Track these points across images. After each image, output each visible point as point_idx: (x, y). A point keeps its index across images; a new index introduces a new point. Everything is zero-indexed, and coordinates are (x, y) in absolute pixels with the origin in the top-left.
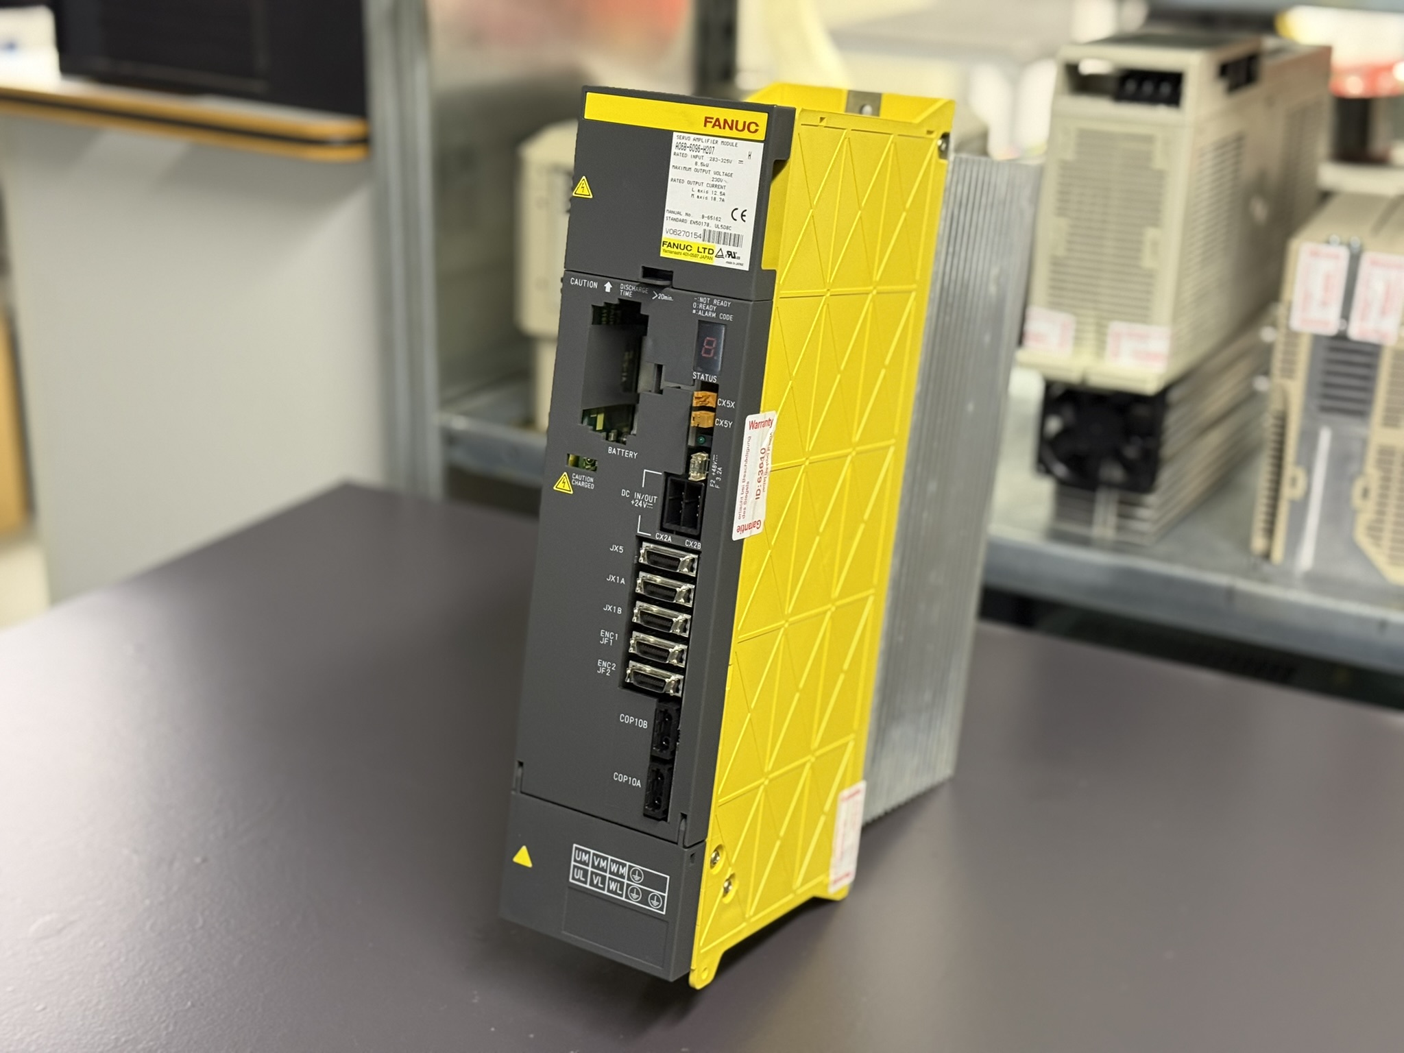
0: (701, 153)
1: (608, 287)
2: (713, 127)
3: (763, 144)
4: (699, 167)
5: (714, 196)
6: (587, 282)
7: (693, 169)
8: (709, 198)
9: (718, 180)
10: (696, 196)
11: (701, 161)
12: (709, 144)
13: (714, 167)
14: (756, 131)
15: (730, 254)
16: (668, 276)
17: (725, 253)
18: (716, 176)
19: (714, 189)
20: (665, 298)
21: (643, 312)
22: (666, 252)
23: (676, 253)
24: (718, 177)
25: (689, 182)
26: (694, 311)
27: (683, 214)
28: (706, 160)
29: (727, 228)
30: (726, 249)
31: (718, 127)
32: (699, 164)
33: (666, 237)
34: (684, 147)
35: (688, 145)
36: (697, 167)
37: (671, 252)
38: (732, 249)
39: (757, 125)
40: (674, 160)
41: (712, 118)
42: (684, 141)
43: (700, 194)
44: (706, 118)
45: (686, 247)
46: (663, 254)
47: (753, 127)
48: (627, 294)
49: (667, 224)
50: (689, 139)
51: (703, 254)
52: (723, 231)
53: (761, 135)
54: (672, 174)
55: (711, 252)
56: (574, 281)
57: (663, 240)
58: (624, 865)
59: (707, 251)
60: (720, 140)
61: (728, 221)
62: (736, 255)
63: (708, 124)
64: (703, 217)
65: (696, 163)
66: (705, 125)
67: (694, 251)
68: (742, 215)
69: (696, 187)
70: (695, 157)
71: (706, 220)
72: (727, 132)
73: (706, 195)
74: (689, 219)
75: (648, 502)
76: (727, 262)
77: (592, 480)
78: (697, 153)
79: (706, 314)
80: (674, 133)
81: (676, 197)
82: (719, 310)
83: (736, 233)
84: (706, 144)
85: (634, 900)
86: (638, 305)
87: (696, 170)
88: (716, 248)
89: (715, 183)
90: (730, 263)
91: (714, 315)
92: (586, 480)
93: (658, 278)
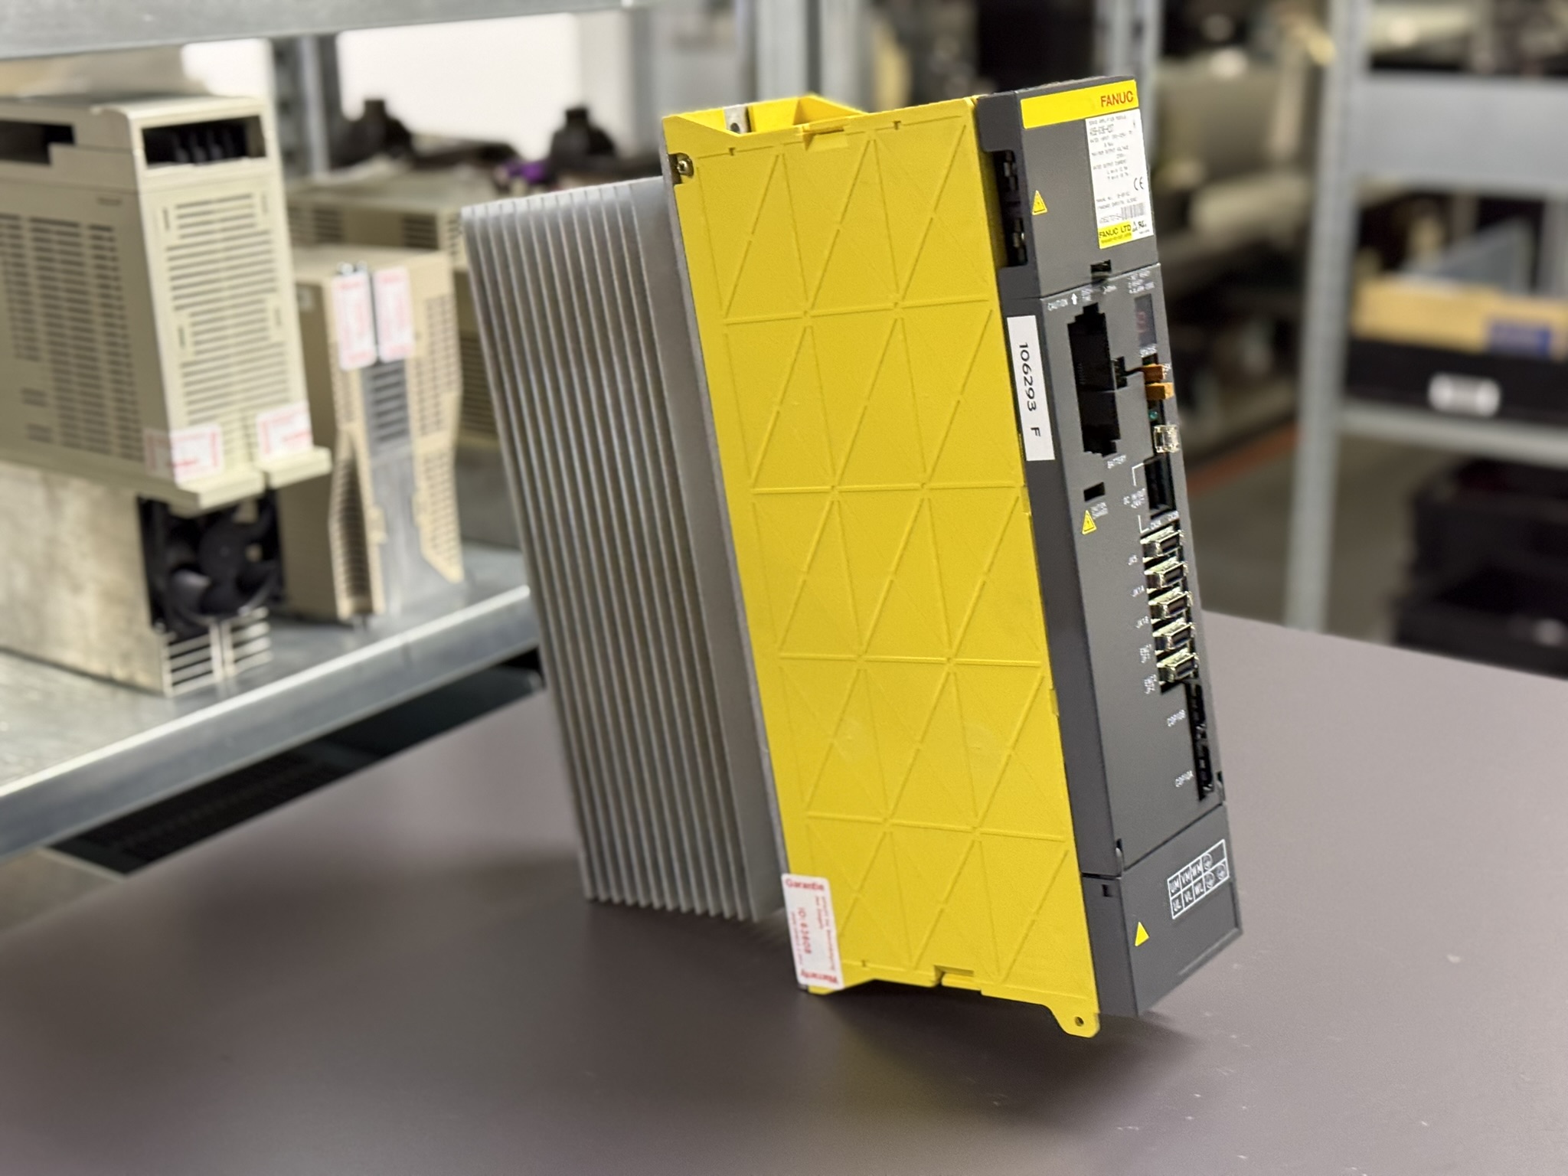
0: (1107, 134)
1: (1074, 298)
2: (1108, 105)
4: (1108, 148)
5: (1121, 173)
6: (1059, 303)
7: (1104, 152)
8: (1119, 176)
9: (1120, 156)
10: (1111, 178)
11: (1108, 141)
12: (1110, 122)
13: (1116, 144)
14: (1132, 99)
15: (1140, 224)
16: (1106, 267)
17: (1137, 225)
18: (1119, 152)
19: (1121, 165)
20: (1112, 288)
21: (1101, 311)
22: (1106, 241)
23: (1109, 241)
25: (1104, 166)
26: (1131, 292)
27: (1106, 199)
28: (1110, 140)
29: (1134, 200)
30: (1137, 221)
31: (1110, 105)
32: (1107, 144)
33: (1101, 227)
34: (1095, 131)
35: (1097, 129)
36: (1106, 149)
38: (1141, 219)
39: (1132, 93)
40: (1093, 148)
41: (1105, 97)
42: (1093, 126)
43: (1114, 175)
44: (1102, 98)
45: (1114, 232)
46: (1102, 246)
48: (1088, 299)
49: (1100, 214)
50: (1096, 122)
51: (1125, 233)
52: (1132, 204)
54: (1093, 161)
55: (1129, 228)
56: (1050, 307)
57: (1099, 232)
58: (1198, 863)
59: (1126, 228)
60: (1115, 116)
61: (1133, 192)
62: (1144, 224)
63: (1104, 103)
64: (1119, 196)
65: (1105, 145)
67: (1119, 232)
68: (1141, 183)
69: (1109, 169)
70: (1104, 139)
71: (1121, 198)
72: (1116, 107)
74: (1111, 202)
75: (1139, 497)
76: (1140, 233)
77: (1104, 504)
78: (1104, 135)
79: (1138, 290)
80: (1086, 120)
81: (1099, 185)
82: (1145, 280)
83: (1141, 202)
84: (1107, 123)
85: (1212, 887)
86: (1096, 307)
87: (1107, 152)
88: (1131, 222)
89: (1120, 160)
91: (1142, 288)
92: (1101, 507)
93: (1100, 272)
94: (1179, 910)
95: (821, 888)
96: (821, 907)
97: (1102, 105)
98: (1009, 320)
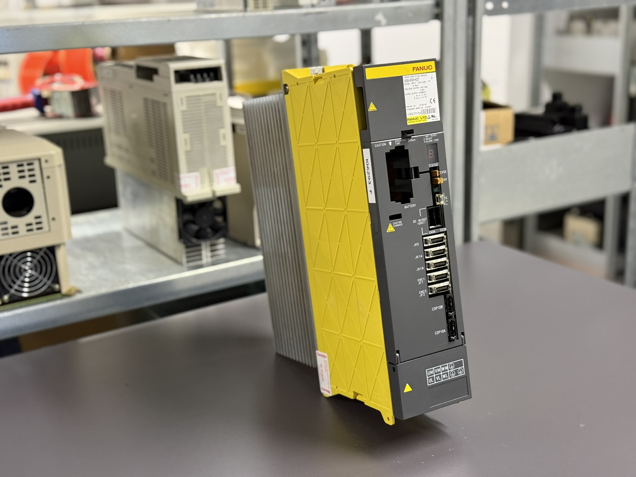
0: (415, 81)
1: (390, 143)
2: (416, 70)
3: (435, 73)
4: (415, 87)
5: (422, 96)
6: (381, 144)
7: (413, 88)
8: (421, 98)
9: (422, 90)
10: (416, 98)
11: (415, 84)
12: (417, 77)
13: (420, 85)
14: (432, 68)
15: (432, 116)
16: (411, 132)
17: (431, 116)
18: (421, 89)
19: (422, 94)
20: (413, 140)
21: (406, 148)
22: (409, 122)
23: (413, 122)
24: (422, 89)
25: (412, 94)
26: (424, 142)
27: (413, 106)
28: (417, 84)
29: (430, 107)
30: (430, 115)
31: (418, 70)
32: (415, 86)
33: (408, 117)
34: (408, 81)
35: (409, 79)
36: (414, 87)
37: (411, 122)
38: (433, 114)
39: (432, 66)
40: (405, 87)
41: (415, 67)
42: (407, 79)
43: (417, 97)
44: (413, 68)
45: (416, 119)
46: (408, 124)
47: (430, 67)
48: (398, 143)
49: (408, 112)
50: (409, 77)
51: (423, 119)
52: (428, 108)
53: (434, 69)
54: (405, 92)
55: (426, 117)
56: (376, 146)
58: (446, 366)
59: (424, 117)
60: (420, 75)
61: (429, 104)
62: (435, 116)
63: (414, 70)
64: (420, 105)
65: (414, 86)
67: (420, 119)
68: (434, 101)
69: (415, 95)
70: (412, 83)
71: (421, 106)
72: (422, 71)
73: (419, 97)
74: (415, 107)
75: (423, 221)
76: (432, 120)
77: (401, 222)
78: (413, 82)
79: (429, 141)
80: (403, 76)
81: (409, 101)
82: (434, 138)
83: (433, 108)
84: (416, 78)
85: (453, 376)
86: (403, 147)
87: (414, 88)
88: (427, 115)
89: (422, 91)
90: (433, 119)
91: (432, 141)
92: (399, 223)
93: (407, 133)
94: (432, 383)
95: (325, 357)
96: (326, 364)
97: (413, 71)
98: (363, 149)
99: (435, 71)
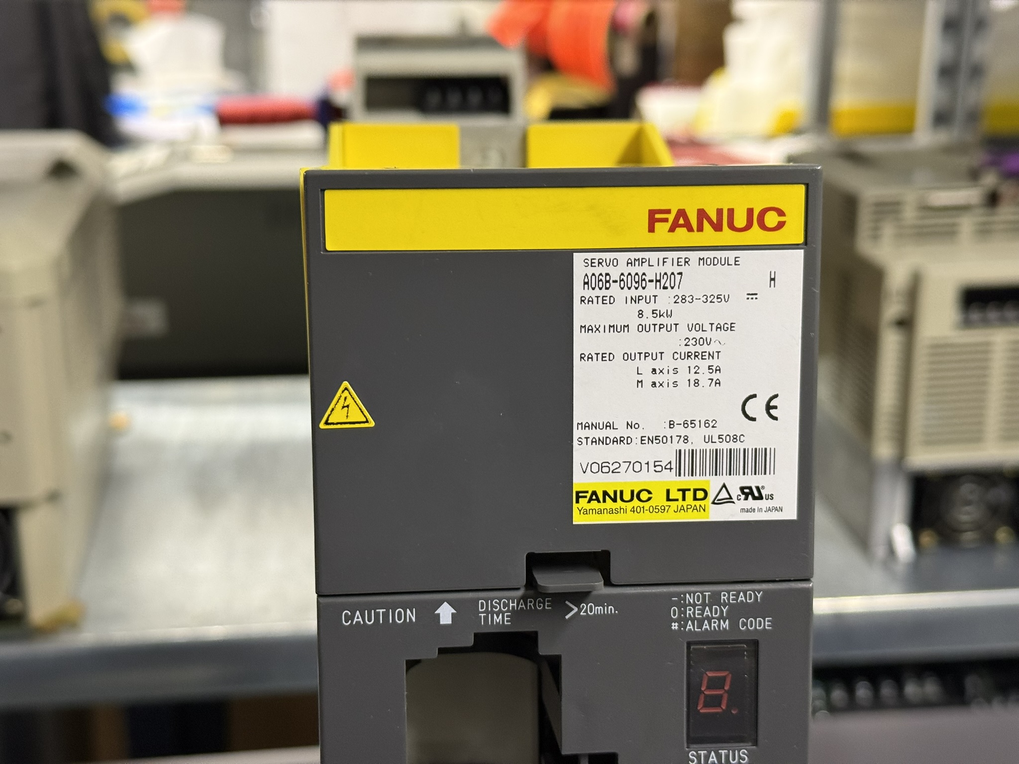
0: (651, 290)
1: (446, 614)
2: (672, 230)
3: (801, 252)
4: (648, 320)
5: (693, 377)
6: (386, 615)
7: (633, 328)
8: (683, 383)
9: (697, 342)
10: (647, 383)
11: (652, 306)
12: (669, 268)
13: (684, 315)
14: (781, 225)
15: (747, 492)
16: (596, 563)
17: (735, 492)
18: (694, 334)
19: (692, 362)
20: (598, 610)
21: (544, 651)
22: (586, 512)
23: (611, 512)
24: (700, 334)
25: (627, 357)
26: (675, 626)
27: (621, 425)
28: (664, 304)
29: (735, 439)
30: (735, 483)
31: (684, 230)
32: (647, 312)
33: (580, 481)
34: (605, 282)
35: (615, 276)
36: (643, 321)
37: (600, 512)
38: (752, 481)
39: (781, 213)
40: (581, 314)
41: (668, 212)
42: (603, 270)
43: (658, 378)
44: (652, 213)
45: (636, 495)
46: (578, 519)
47: (771, 219)
48: (498, 619)
49: (582, 455)
50: (615, 263)
51: (681, 503)
52: (725, 446)
53: (795, 231)
54: (581, 343)
55: (700, 495)
56: (348, 618)
57: (575, 489)
59: (690, 495)
60: (694, 256)
61: (734, 423)
62: (764, 492)
63: (658, 225)
64: (671, 424)
65: (641, 314)
66: (651, 229)
67: (659, 499)
68: (769, 408)
69: (647, 365)
70: (636, 300)
71: (679, 430)
72: (709, 236)
73: (672, 378)
74: (635, 434)
76: (743, 510)
78: (640, 291)
79: (706, 626)
80: (578, 258)
81: (599, 393)
82: (737, 612)
83: (760, 446)
84: (662, 269)
86: (531, 639)
87: (642, 328)
88: (713, 484)
89: (692, 349)
90: (752, 510)
91: (725, 625)
99: (801, 240)
